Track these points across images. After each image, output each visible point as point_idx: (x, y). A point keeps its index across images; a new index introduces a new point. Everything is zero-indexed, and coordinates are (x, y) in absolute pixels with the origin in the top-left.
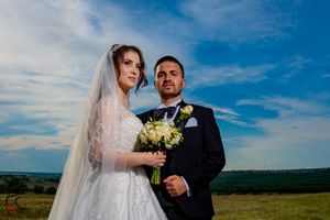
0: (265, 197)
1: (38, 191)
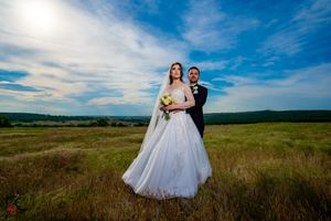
0: (229, 126)
1: (114, 125)
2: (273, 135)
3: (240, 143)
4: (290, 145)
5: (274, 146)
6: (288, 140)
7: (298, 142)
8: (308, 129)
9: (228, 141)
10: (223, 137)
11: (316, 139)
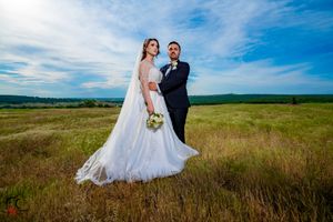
2: (237, 115)
3: (210, 122)
4: (252, 124)
5: (240, 126)
6: (250, 119)
7: (258, 121)
8: (264, 109)
9: (199, 120)
10: (196, 117)
11: (272, 118)
